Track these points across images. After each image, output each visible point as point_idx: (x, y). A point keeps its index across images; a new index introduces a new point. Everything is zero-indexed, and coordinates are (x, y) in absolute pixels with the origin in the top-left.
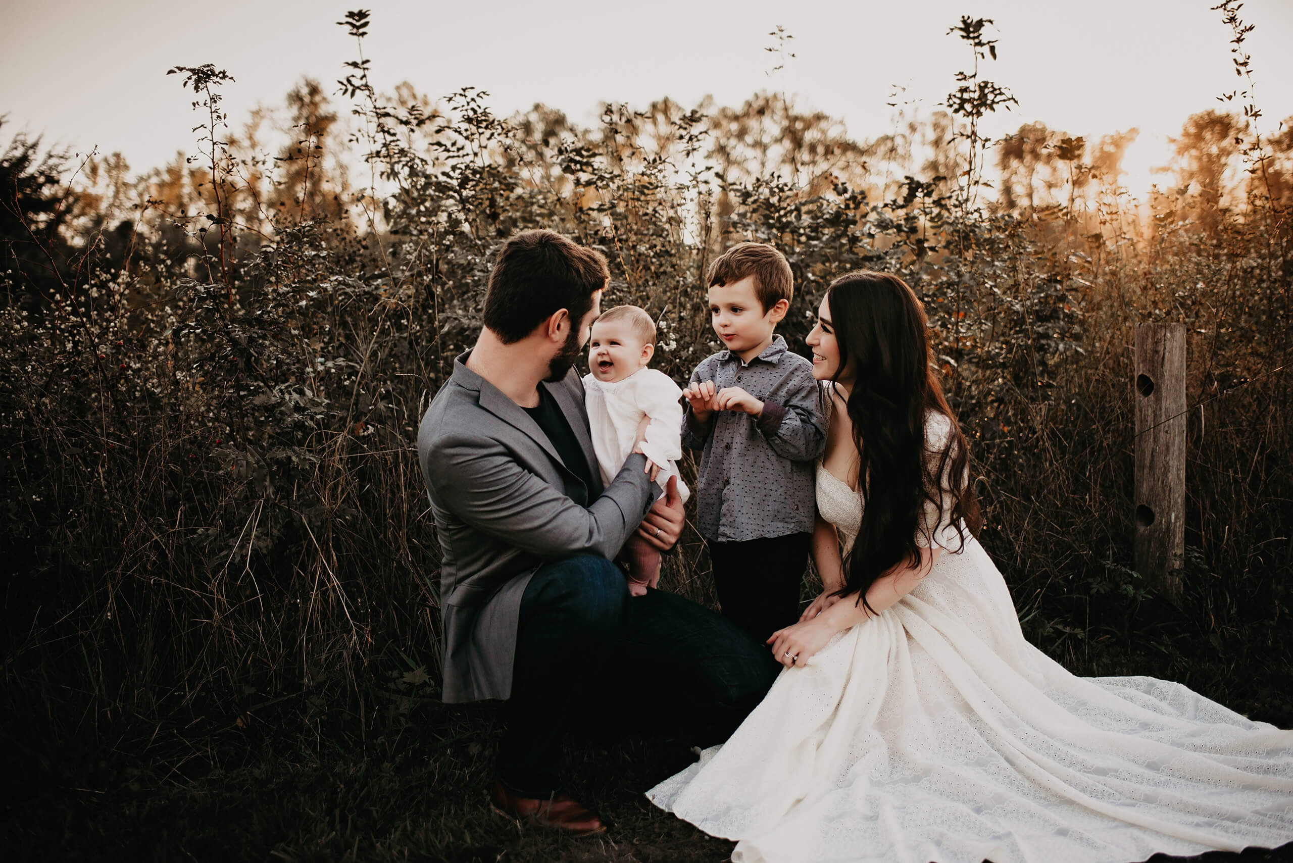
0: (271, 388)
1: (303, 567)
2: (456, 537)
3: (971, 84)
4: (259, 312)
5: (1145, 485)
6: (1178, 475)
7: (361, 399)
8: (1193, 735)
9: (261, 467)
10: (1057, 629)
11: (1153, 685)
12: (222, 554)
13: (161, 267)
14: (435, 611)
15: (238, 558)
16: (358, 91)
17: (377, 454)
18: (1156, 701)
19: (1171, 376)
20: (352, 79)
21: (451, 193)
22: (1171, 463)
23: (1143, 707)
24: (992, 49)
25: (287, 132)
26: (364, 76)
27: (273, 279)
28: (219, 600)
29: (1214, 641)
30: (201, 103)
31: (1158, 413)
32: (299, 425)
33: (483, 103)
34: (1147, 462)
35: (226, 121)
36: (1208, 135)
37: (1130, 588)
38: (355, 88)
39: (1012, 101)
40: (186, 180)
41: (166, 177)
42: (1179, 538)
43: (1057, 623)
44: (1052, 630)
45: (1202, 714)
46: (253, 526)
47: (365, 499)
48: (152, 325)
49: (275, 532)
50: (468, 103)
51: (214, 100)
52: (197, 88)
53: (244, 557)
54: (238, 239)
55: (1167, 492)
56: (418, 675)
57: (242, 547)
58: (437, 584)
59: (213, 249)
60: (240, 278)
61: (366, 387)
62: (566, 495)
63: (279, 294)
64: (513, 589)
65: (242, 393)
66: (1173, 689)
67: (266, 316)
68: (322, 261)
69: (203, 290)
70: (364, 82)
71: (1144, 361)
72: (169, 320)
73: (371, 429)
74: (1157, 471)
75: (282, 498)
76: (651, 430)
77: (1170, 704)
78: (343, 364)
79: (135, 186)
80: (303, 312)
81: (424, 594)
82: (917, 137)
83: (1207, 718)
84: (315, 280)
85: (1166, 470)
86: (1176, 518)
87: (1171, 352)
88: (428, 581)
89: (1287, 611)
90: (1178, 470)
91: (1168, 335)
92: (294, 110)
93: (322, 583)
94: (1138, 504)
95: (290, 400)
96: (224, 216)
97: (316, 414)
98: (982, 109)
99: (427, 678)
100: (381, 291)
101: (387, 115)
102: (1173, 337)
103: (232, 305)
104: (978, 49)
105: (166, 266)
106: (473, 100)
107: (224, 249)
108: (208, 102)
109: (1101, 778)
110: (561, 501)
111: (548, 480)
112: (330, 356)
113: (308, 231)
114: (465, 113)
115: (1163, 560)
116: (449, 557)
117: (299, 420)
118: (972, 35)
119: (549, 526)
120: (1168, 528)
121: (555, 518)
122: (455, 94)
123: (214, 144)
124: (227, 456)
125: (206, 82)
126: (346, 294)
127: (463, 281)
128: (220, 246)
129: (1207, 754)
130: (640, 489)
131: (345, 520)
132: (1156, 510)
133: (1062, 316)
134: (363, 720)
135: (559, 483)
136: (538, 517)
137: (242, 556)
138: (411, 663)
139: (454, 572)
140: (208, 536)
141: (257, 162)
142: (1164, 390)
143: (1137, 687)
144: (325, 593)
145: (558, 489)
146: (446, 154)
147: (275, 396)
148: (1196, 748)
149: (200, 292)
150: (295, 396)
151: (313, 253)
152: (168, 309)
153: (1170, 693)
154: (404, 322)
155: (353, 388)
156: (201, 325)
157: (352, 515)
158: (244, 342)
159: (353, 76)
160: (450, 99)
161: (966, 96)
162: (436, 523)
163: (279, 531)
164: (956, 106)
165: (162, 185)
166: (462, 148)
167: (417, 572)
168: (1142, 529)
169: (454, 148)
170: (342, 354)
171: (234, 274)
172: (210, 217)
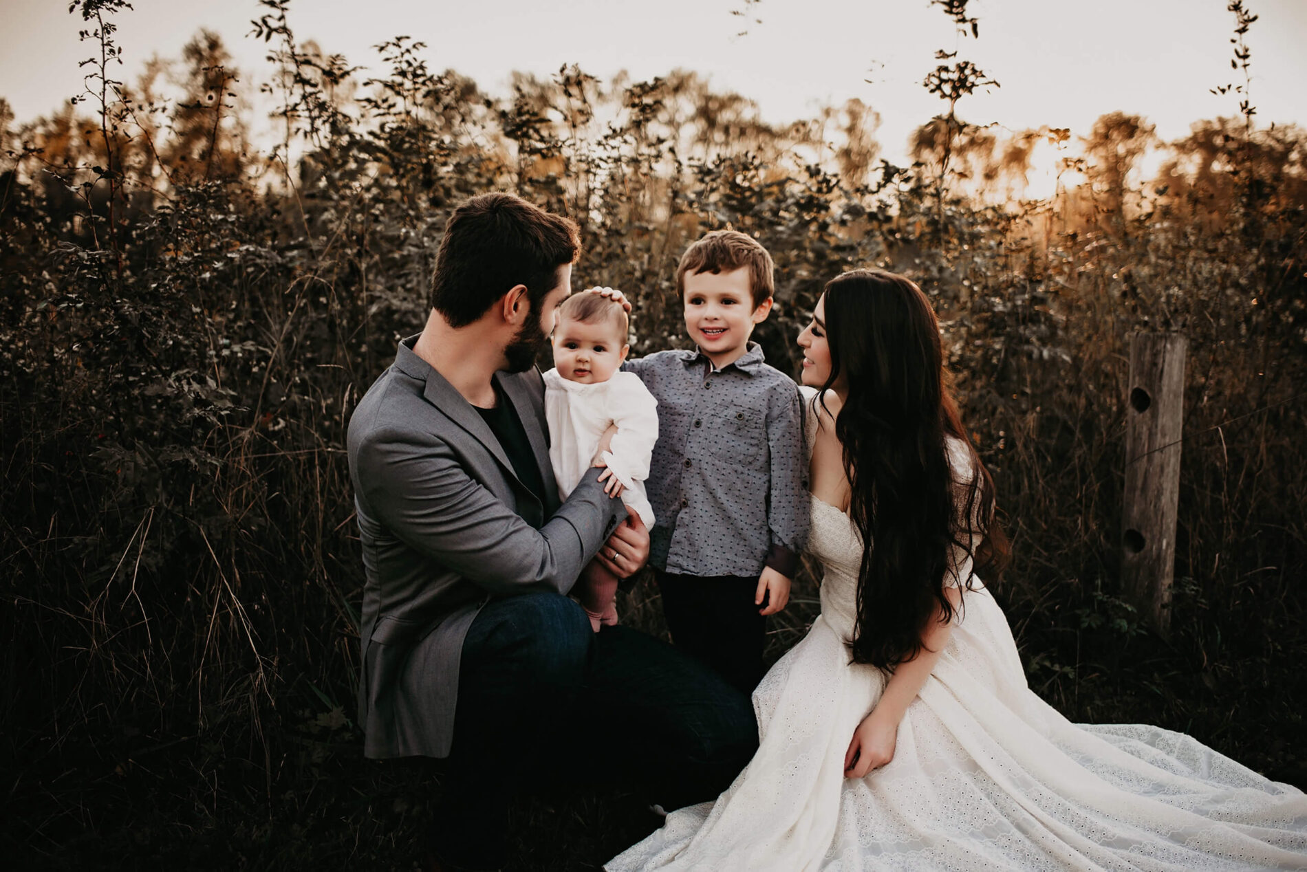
0: (167, 375)
1: (200, 586)
2: (384, 556)
3: (951, 63)
4: (154, 285)
5: (1135, 509)
6: (1172, 499)
7: (272, 389)
8: (1216, 801)
9: (152, 470)
10: (1045, 666)
11: (1157, 735)
12: (103, 569)
13: (39, 225)
14: (354, 642)
15: (122, 578)
16: (274, 35)
17: (289, 455)
18: (1162, 755)
19: (1169, 391)
20: (268, 20)
21: (379, 155)
22: (1165, 486)
23: (1152, 763)
24: (975, 27)
25: (185, 86)
26: (282, 18)
27: (171, 246)
28: (98, 626)
29: (1208, 682)
30: (91, 33)
31: (1154, 431)
32: (200, 421)
33: (419, 55)
34: (1139, 483)
35: (121, 57)
36: (1115, 135)
37: (1124, 624)
38: (271, 30)
39: (994, 85)
40: (74, 132)
41: (52, 127)
42: (1169, 566)
43: (1043, 659)
44: (1038, 667)
45: (1216, 772)
46: (141, 537)
47: (276, 507)
48: (27, 292)
49: (167, 545)
50: (402, 54)
51: (108, 29)
52: (86, 14)
53: (129, 577)
54: (131, 197)
55: (1159, 518)
56: (335, 717)
57: (127, 563)
58: (358, 608)
59: (100, 208)
60: (131, 241)
61: (279, 375)
62: (517, 513)
63: (178, 265)
64: (454, 627)
65: (131, 379)
66: (1180, 740)
67: (162, 290)
68: (230, 226)
69: (86, 257)
70: (281, 23)
71: (1141, 373)
72: (47, 287)
73: (282, 423)
74: (1150, 494)
75: (176, 503)
76: (617, 439)
77: (1178, 758)
78: (253, 349)
79: (19, 136)
80: (206, 286)
81: (341, 618)
82: (830, 123)
83: (1223, 776)
84: (220, 248)
85: (1160, 493)
86: (1167, 544)
87: (1170, 365)
88: (346, 603)
89: (1279, 648)
90: (1172, 493)
91: (1168, 346)
92: (193, 64)
93: (221, 607)
94: (1127, 528)
95: (189, 391)
96: (115, 170)
97: (221, 409)
98: (961, 91)
99: (345, 720)
100: (297, 263)
101: (308, 62)
102: (1173, 349)
103: (120, 272)
104: (961, 25)
105: (45, 224)
106: (408, 51)
107: (114, 208)
108: (100, 32)
109: (1125, 853)
110: (512, 520)
111: (497, 494)
112: (236, 338)
113: (215, 192)
114: (397, 65)
115: (1152, 589)
116: (373, 580)
117: (200, 416)
118: (954, 10)
119: (496, 550)
120: (1159, 556)
121: (504, 539)
122: (388, 43)
123: (105, 83)
124: (111, 456)
125: (97, 8)
126: (256, 265)
127: (391, 255)
128: (108, 204)
129: (1232, 824)
130: (600, 510)
131: (251, 531)
132: (1147, 536)
133: (1043, 319)
134: (269, 773)
135: (510, 499)
136: (483, 537)
137: (127, 575)
138: (325, 699)
139: (378, 598)
140: (86, 546)
141: (156, 110)
142: (1161, 406)
143: (1139, 736)
144: (225, 618)
145: (507, 506)
146: (376, 111)
147: (170, 386)
148: (1220, 817)
149: (83, 259)
150: (196, 386)
151: (220, 217)
152: (46, 275)
153: (1178, 745)
154: (323, 300)
155: (263, 377)
156: (83, 298)
157: (259, 526)
158: (135, 322)
159: (270, 16)
160: (382, 49)
161: (944, 75)
162: (361, 538)
163: (172, 543)
164: (932, 87)
165: (48, 136)
166: (394, 105)
167: (333, 592)
168: (1130, 555)
169: (385, 105)
170: (250, 336)
171: (124, 236)
172: (97, 170)
